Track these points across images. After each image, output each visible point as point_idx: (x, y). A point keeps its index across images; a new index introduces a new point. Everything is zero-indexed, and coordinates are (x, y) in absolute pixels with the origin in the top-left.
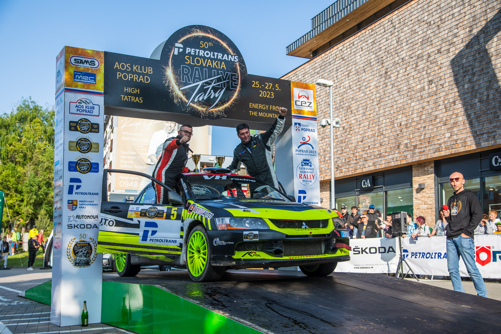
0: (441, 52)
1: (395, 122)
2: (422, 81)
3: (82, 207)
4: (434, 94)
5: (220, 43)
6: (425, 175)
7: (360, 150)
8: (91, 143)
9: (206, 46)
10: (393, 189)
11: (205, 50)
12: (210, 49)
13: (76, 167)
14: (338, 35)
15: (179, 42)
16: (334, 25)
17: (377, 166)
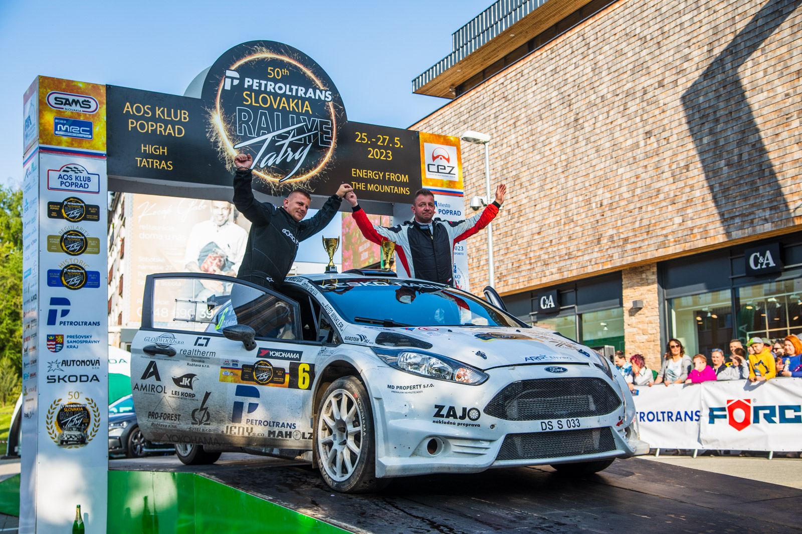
0: (663, 86)
1: (593, 199)
2: (635, 134)
3: (71, 347)
4: (655, 154)
5: (301, 70)
6: (642, 285)
7: (535, 248)
8: (85, 238)
9: (278, 76)
10: (591, 310)
11: (276, 81)
12: (285, 80)
13: (61, 280)
14: (496, 59)
15: (233, 68)
16: (489, 43)
17: (565, 273)
